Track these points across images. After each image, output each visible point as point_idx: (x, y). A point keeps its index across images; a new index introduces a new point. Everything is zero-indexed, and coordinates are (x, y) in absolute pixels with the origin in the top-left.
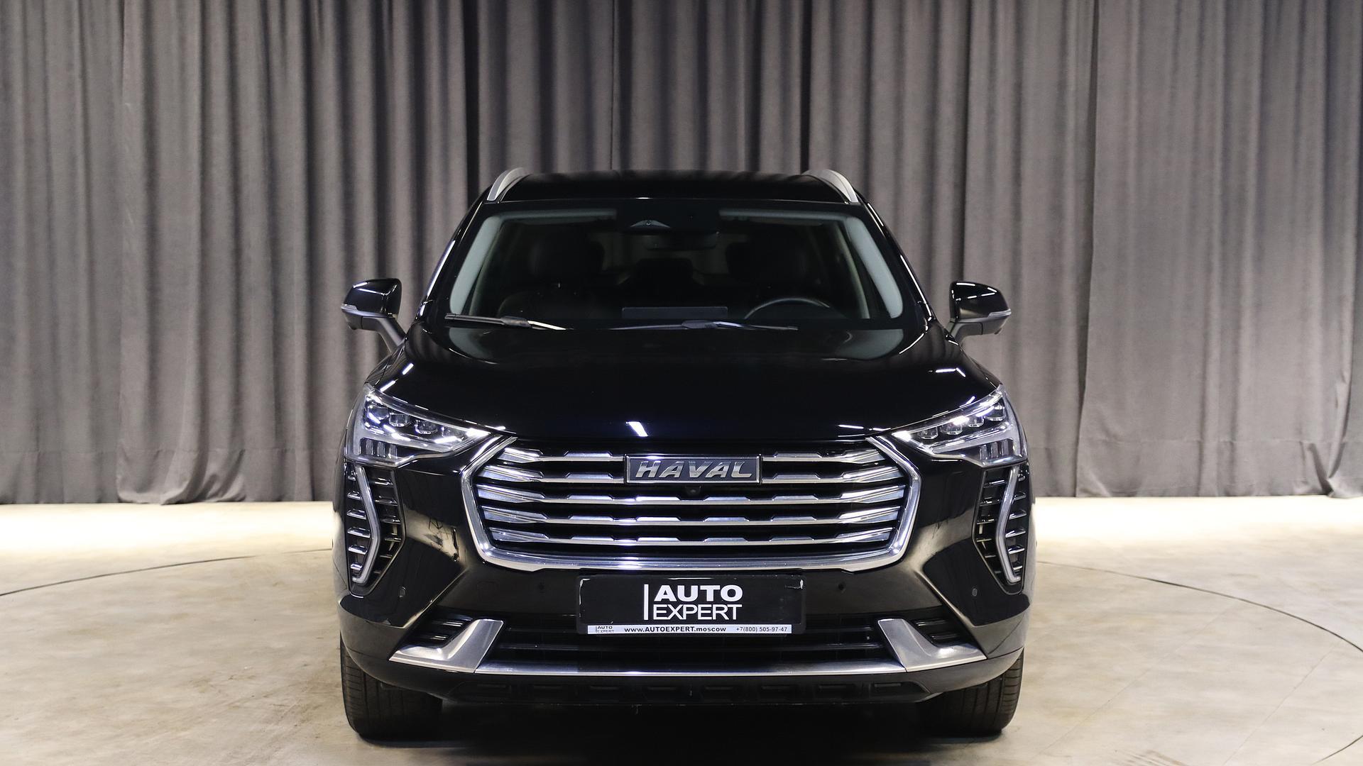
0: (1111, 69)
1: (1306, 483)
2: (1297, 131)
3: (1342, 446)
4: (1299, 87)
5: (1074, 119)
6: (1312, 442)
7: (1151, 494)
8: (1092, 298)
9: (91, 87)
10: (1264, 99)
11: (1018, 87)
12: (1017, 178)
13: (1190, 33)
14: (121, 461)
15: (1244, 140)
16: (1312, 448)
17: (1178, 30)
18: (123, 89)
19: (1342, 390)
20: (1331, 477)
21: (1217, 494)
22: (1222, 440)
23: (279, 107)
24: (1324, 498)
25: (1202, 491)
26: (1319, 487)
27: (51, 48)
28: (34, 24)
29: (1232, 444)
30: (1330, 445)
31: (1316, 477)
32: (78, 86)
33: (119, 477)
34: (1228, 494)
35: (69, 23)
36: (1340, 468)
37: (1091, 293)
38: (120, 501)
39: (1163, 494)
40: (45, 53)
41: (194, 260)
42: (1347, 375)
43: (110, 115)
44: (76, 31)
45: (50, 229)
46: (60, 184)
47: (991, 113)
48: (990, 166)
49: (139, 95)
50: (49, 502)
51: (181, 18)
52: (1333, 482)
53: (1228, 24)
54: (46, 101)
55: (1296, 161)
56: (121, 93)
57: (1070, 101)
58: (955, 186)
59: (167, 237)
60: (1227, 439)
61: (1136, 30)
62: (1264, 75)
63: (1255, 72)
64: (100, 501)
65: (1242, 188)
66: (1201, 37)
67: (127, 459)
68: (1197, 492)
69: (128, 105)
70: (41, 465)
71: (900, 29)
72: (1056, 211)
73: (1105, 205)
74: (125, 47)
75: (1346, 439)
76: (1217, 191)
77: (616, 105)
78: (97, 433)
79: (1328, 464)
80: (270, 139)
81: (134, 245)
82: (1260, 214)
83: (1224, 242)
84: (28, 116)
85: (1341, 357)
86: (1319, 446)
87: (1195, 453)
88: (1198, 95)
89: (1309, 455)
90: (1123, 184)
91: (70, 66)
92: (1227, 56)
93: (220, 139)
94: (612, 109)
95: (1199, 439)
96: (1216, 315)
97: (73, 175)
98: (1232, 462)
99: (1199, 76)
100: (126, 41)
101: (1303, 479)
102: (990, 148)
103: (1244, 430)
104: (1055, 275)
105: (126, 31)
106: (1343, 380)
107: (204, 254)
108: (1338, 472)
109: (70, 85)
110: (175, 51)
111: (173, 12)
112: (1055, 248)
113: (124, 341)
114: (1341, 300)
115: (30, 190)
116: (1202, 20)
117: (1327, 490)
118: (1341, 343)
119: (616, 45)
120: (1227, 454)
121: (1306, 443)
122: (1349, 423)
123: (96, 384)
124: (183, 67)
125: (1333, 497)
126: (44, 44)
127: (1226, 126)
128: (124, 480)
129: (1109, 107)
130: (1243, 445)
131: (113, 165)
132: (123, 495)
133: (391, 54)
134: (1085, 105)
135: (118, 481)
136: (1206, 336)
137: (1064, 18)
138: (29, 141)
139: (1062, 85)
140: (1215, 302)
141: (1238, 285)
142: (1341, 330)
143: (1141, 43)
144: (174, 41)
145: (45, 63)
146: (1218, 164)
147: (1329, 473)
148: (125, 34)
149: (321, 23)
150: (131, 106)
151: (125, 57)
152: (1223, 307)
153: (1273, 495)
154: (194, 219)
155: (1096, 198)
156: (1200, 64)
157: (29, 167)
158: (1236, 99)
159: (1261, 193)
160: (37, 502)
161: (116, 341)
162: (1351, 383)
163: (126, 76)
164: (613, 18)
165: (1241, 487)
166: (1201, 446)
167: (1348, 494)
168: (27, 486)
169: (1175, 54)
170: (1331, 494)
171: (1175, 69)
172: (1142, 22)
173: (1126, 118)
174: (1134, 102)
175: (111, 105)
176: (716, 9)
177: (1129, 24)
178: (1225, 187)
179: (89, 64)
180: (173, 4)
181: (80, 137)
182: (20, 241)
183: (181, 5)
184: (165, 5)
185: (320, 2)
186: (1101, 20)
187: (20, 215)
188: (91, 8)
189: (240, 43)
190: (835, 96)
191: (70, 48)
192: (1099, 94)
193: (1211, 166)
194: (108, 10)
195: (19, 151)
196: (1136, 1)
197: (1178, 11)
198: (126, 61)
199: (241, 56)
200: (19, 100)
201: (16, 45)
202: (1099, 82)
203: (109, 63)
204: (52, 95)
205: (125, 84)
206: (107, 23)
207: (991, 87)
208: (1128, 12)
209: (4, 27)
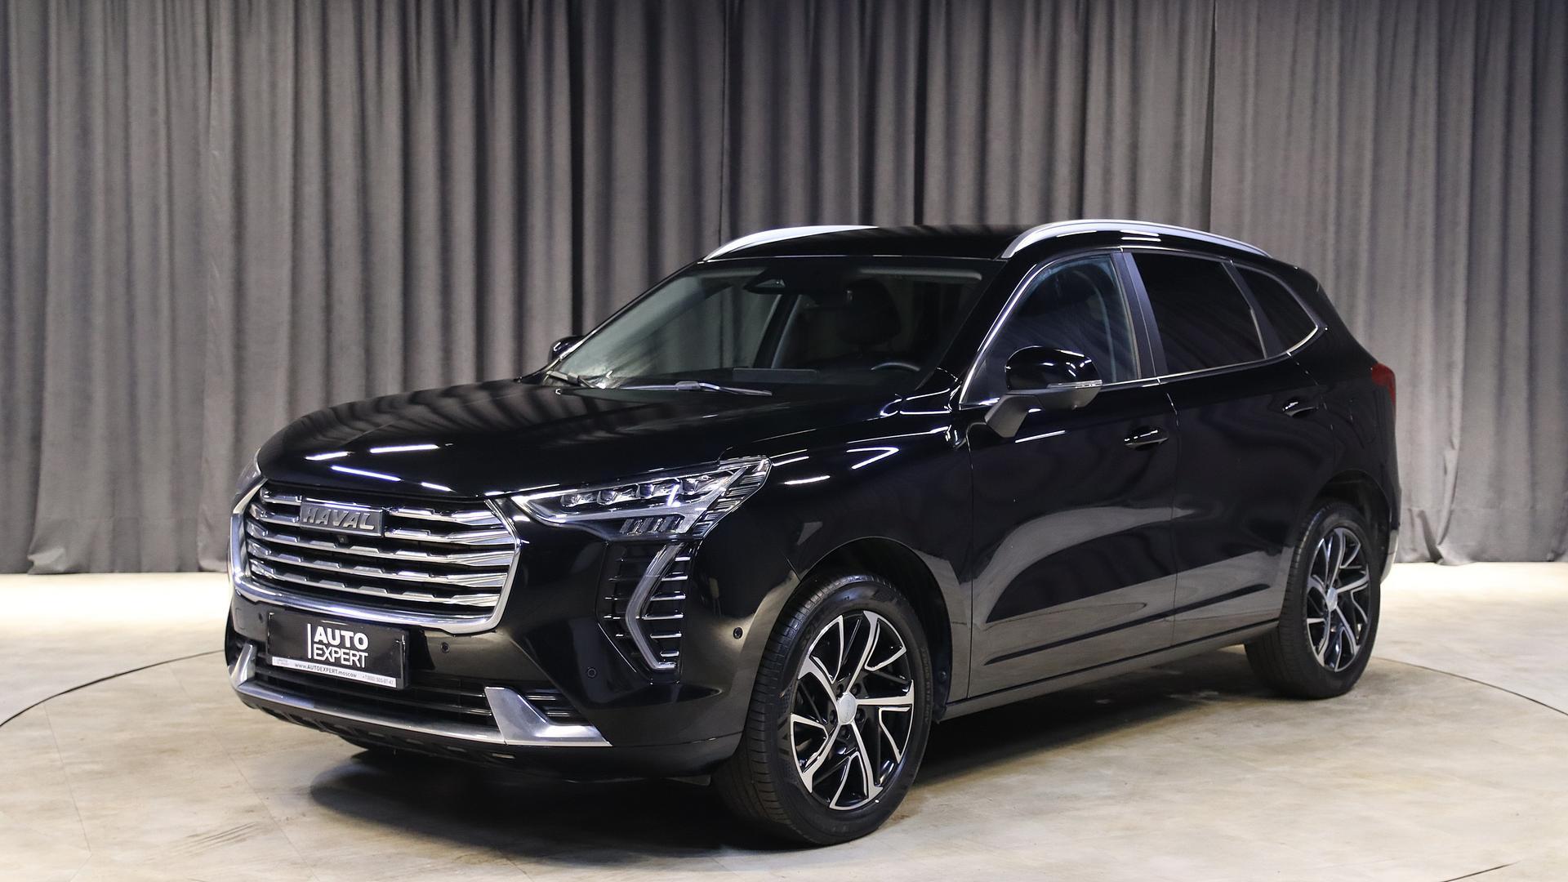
0: (1226, 132)
1: (1414, 550)
2: (1408, 195)
3: (1451, 512)
4: (1410, 153)
5: (1190, 182)
6: (1422, 509)
9: (175, 134)
10: (1377, 163)
11: (1134, 148)
13: (1304, 95)
14: (203, 528)
15: (1356, 204)
16: (1422, 515)
17: (1292, 93)
18: (211, 136)
19: (1451, 457)
20: (1440, 543)
23: (373, 155)
24: (1432, 564)
26: (1427, 554)
27: (134, 92)
28: (116, 68)
30: (1439, 512)
31: (1425, 545)
32: (163, 132)
33: (200, 544)
35: (154, 66)
36: (1448, 535)
38: (201, 570)
40: (126, 96)
41: (285, 316)
42: (1456, 442)
43: (196, 163)
44: (162, 74)
45: (129, 284)
46: (141, 236)
47: (1107, 172)
49: (228, 144)
50: (125, 570)
51: (273, 62)
52: (1443, 549)
53: (1342, 85)
54: (127, 148)
55: (1406, 226)
56: (208, 142)
57: (1187, 162)
59: (253, 292)
61: (1251, 90)
62: (1377, 139)
63: (1368, 136)
64: (179, 570)
65: (1354, 253)
66: (1315, 100)
67: (210, 527)
69: (216, 153)
70: (116, 533)
71: (1016, 86)
74: (213, 93)
75: (1454, 506)
76: (1331, 256)
77: (726, 160)
78: (177, 498)
79: (1438, 530)
80: (364, 189)
81: (221, 300)
82: (1372, 278)
84: (108, 162)
85: (1450, 424)
86: (1429, 514)
88: (1311, 159)
89: (1418, 522)
91: (154, 111)
92: (1341, 119)
93: (312, 190)
94: (722, 163)
97: (155, 224)
99: (1313, 139)
100: (214, 84)
101: (1412, 547)
102: (1107, 210)
105: (213, 75)
106: (1452, 446)
107: (295, 310)
108: (1446, 540)
109: (154, 132)
110: (265, 96)
111: (264, 55)
113: (208, 402)
114: (1450, 366)
115: (109, 240)
116: (1316, 82)
117: (1435, 557)
118: (1450, 409)
119: (727, 97)
121: (1416, 510)
122: (1457, 490)
123: (177, 447)
124: (273, 114)
125: (1442, 564)
126: (126, 88)
127: (1339, 191)
128: (205, 548)
129: (1224, 168)
131: (197, 217)
132: (204, 564)
133: (493, 102)
134: (1200, 165)
135: (199, 549)
137: (1181, 78)
138: (109, 190)
139: (1178, 146)
142: (1450, 396)
143: (1256, 105)
144: (265, 86)
145: (126, 109)
146: (1332, 228)
147: (1438, 540)
148: (213, 79)
149: (419, 71)
150: (218, 156)
151: (212, 103)
154: (285, 272)
156: (1313, 127)
157: (109, 216)
158: (1349, 163)
159: (1372, 259)
160: (112, 571)
161: (199, 400)
162: (1461, 449)
163: (213, 123)
164: (724, 68)
167: (1457, 562)
168: (103, 554)
169: (1289, 117)
170: (1441, 561)
171: (1289, 133)
172: (1258, 84)
173: (1241, 181)
174: (1249, 164)
175: (197, 153)
176: (830, 62)
177: (1244, 85)
178: (1338, 252)
179: (174, 109)
180: (264, 48)
181: (163, 185)
182: (99, 295)
183: (272, 50)
184: (256, 48)
185: (419, 48)
186: (1217, 81)
187: (99, 268)
188: (176, 51)
189: (334, 89)
190: (950, 154)
191: (153, 90)
192: (1214, 155)
193: (1325, 229)
194: (194, 53)
195: (99, 200)
196: (1252, 62)
197: (1293, 73)
198: (214, 107)
199: (334, 103)
200: (99, 148)
201: (97, 89)
202: (1214, 145)
203: (195, 108)
204: (134, 141)
205: (211, 130)
206: (194, 67)
207: (1108, 147)
208: (1244, 74)
209: (83, 69)
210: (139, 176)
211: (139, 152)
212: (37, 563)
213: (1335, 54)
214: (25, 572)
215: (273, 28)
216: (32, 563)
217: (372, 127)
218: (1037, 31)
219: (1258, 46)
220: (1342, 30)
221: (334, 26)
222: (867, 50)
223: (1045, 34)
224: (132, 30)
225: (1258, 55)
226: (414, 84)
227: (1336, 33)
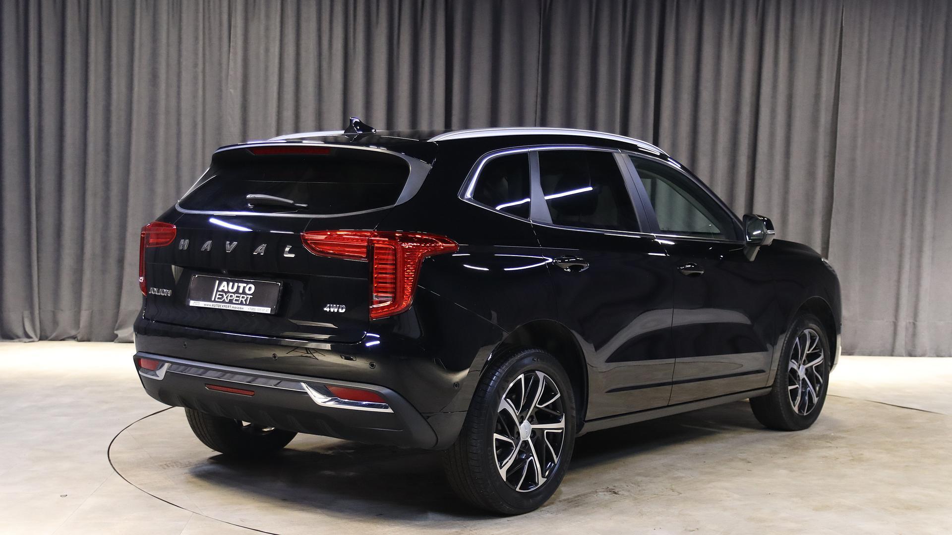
0: (847, 88)
5: (824, 119)
7: (863, 354)
8: (832, 230)
9: (208, 79)
10: (942, 110)
11: (790, 97)
12: (787, 154)
13: (898, 66)
15: (928, 134)
17: (890, 64)
18: (229, 80)
21: (904, 355)
22: (908, 321)
23: (325, 94)
25: (896, 352)
27: (184, 53)
28: (174, 39)
29: (914, 324)
32: (200, 78)
34: (910, 355)
35: (196, 38)
37: (832, 227)
39: (871, 354)
40: (180, 55)
43: (219, 97)
44: (201, 43)
45: (178, 168)
46: (186, 140)
47: (773, 112)
48: (771, 146)
49: (239, 85)
51: (267, 37)
53: (921, 60)
54: (179, 87)
56: (227, 84)
58: (748, 157)
60: (911, 321)
61: (864, 63)
62: (943, 95)
63: (937, 93)
65: (926, 164)
66: (904, 69)
68: (892, 354)
71: (718, 58)
72: (811, 174)
73: (841, 172)
74: (231, 55)
76: (911, 166)
77: (539, 99)
82: (937, 181)
83: (914, 198)
84: (168, 96)
87: (892, 328)
88: (901, 106)
90: (853, 160)
91: (196, 65)
92: (920, 81)
93: (288, 113)
94: (537, 102)
95: (894, 320)
96: (908, 242)
97: (194, 134)
98: (914, 335)
99: (902, 93)
100: (231, 50)
102: (772, 135)
103: (923, 316)
104: (809, 215)
105: (231, 44)
109: (195, 78)
110: (262, 57)
111: (262, 32)
112: (809, 198)
115: (167, 142)
116: (905, 58)
119: (540, 62)
120: (911, 330)
124: (267, 68)
126: (180, 51)
127: (918, 126)
129: (845, 110)
130: (922, 324)
131: (219, 129)
133: (398, 63)
134: (831, 108)
136: (901, 256)
137: (820, 54)
138: (167, 112)
139: (817, 96)
140: (908, 233)
141: (922, 225)
143: (867, 72)
144: (262, 51)
145: (179, 63)
146: (912, 149)
148: (231, 46)
149: (354, 43)
150: (233, 92)
151: (230, 61)
152: (912, 238)
153: (938, 356)
155: (836, 168)
156: (903, 86)
157: (168, 128)
159: (938, 168)
163: (231, 73)
164: (539, 43)
165: (919, 350)
166: (895, 325)
169: (888, 79)
171: (887, 90)
172: (868, 60)
173: (856, 118)
174: (862, 108)
175: (221, 90)
176: (604, 42)
177: (860, 59)
178: (916, 164)
179: (207, 64)
180: (262, 28)
181: (200, 110)
182: (160, 175)
183: (267, 29)
184: (257, 28)
185: (355, 29)
186: (843, 57)
187: (161, 158)
188: (210, 29)
189: (303, 53)
190: (676, 98)
191: (196, 54)
192: (840, 103)
193: (908, 149)
194: (220, 30)
195: (162, 119)
196: (865, 46)
197: (891, 53)
198: (232, 64)
199: (303, 62)
200: (163, 86)
201: (163, 51)
202: (840, 96)
203: (220, 64)
204: (183, 83)
205: (229, 77)
206: (220, 39)
207: (774, 96)
208: (860, 52)
209: (155, 40)
210: (185, 105)
211: (186, 90)
212: (119, 336)
213: (918, 40)
214: (112, 341)
215: (268, 16)
216: (117, 336)
217: (325, 77)
218: (732, 25)
219: (869, 35)
220: (923, 26)
221: (304, 15)
222: (627, 34)
223: (737, 26)
224: (184, 16)
225: (869, 40)
226: (351, 52)
227: (919, 29)
